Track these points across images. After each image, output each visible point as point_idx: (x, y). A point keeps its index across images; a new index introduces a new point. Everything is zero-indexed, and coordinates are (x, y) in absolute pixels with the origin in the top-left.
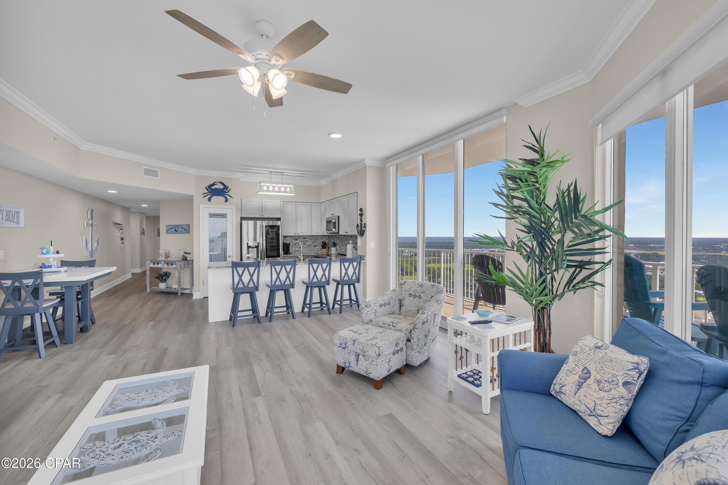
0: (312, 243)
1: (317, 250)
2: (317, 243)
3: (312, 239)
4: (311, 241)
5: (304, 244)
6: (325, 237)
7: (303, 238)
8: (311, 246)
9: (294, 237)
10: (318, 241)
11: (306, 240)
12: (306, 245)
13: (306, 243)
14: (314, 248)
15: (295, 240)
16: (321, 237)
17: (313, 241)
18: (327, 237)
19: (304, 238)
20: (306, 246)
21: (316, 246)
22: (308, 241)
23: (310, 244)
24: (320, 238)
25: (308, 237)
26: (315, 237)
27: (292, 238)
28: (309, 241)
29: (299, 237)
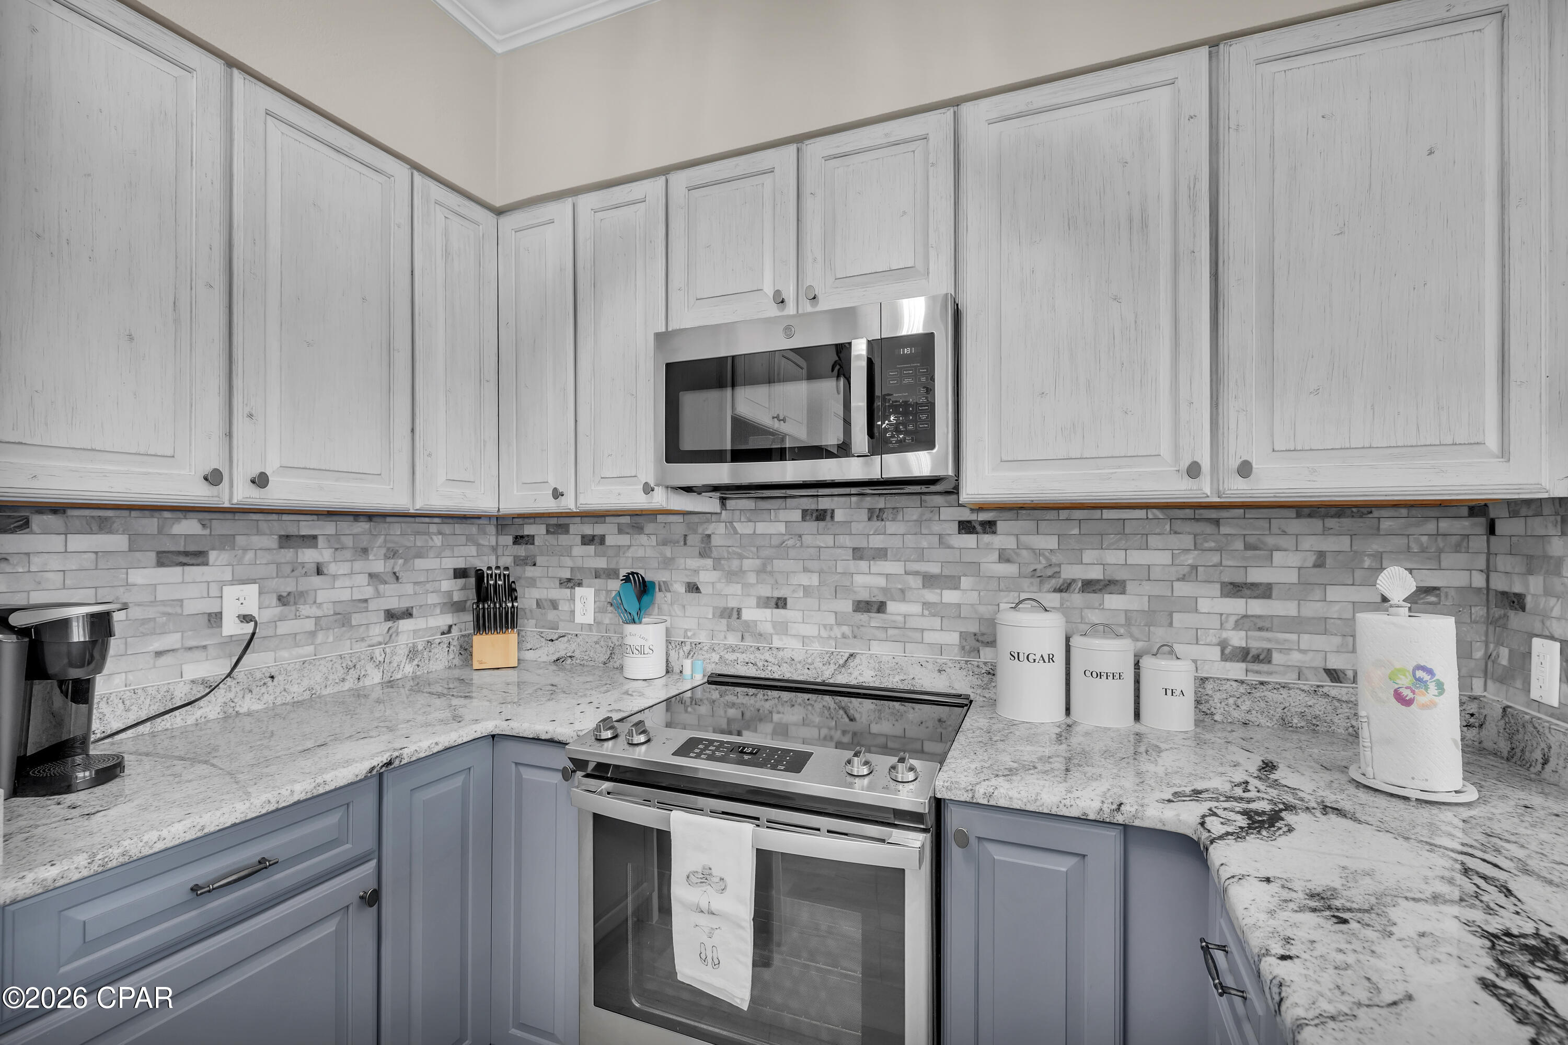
0: (368, 592)
1: (413, 653)
2: (409, 589)
3: (365, 551)
4: (358, 565)
5: (283, 600)
6: (474, 529)
7: (273, 542)
8: (356, 619)
9: (150, 524)
10: (420, 563)
11: (309, 556)
12: (305, 610)
13: (302, 594)
14: (391, 635)
15: (164, 559)
16: (447, 529)
17: (379, 566)
18: (492, 529)
19: (286, 540)
20: (309, 625)
21: (408, 614)
22: (332, 569)
23: (345, 595)
24: (438, 540)
25: (329, 528)
26: (396, 528)
27: (116, 542)
28: (344, 568)
29: (221, 527)
